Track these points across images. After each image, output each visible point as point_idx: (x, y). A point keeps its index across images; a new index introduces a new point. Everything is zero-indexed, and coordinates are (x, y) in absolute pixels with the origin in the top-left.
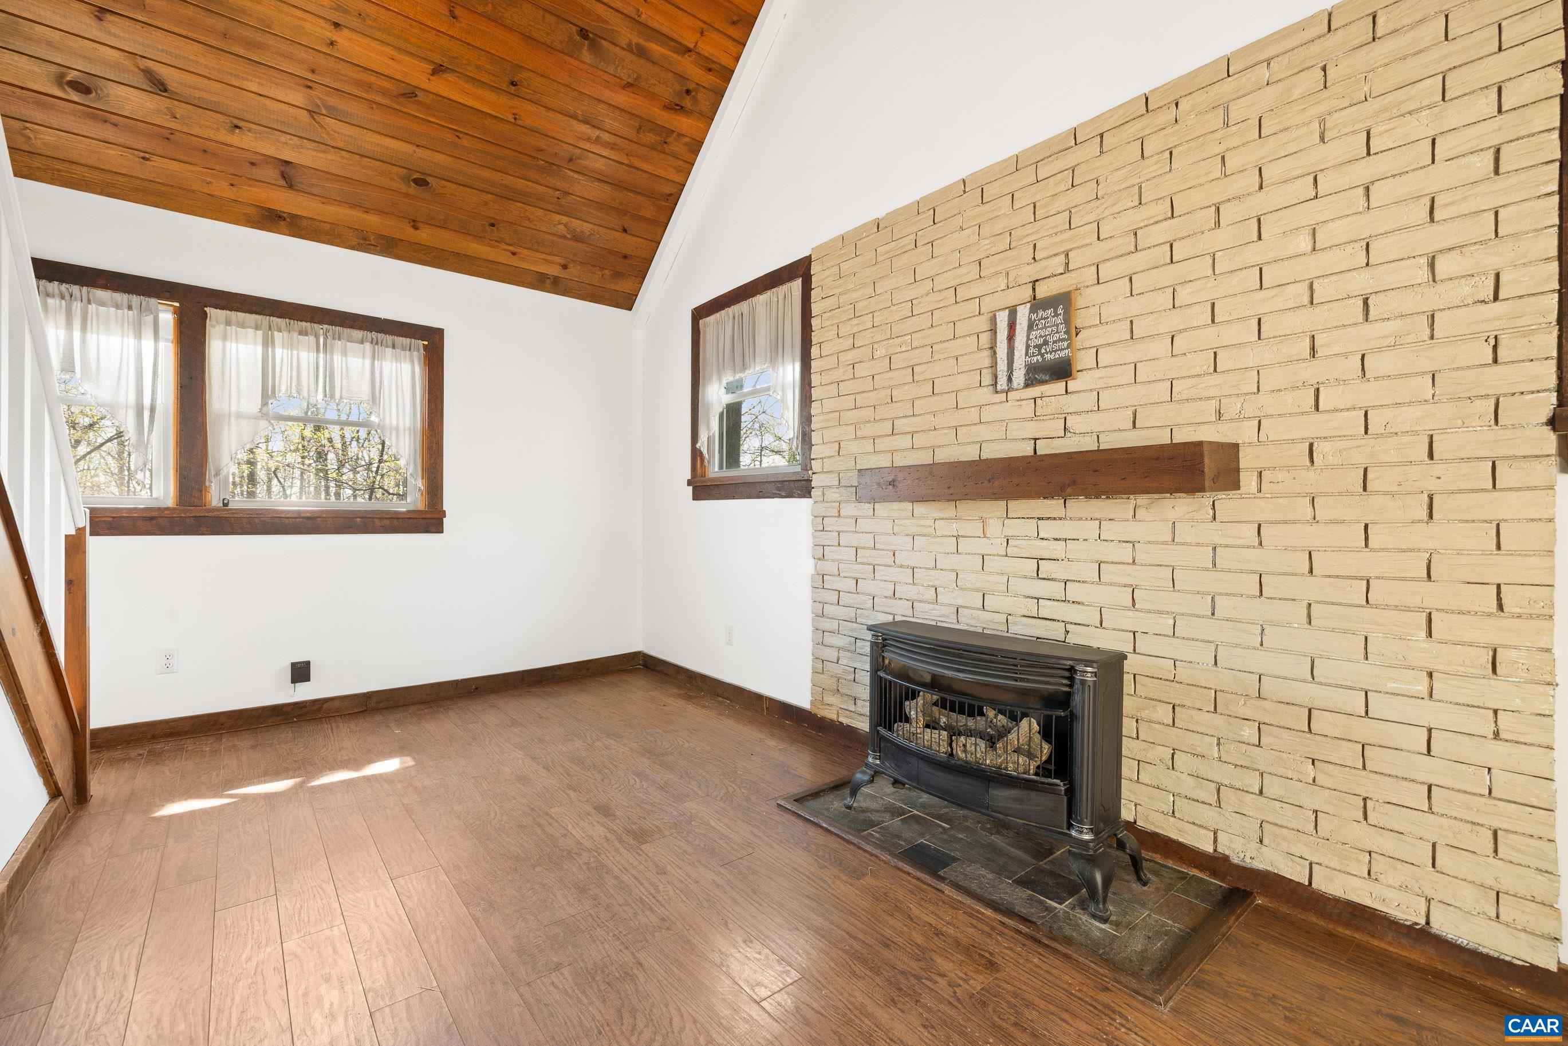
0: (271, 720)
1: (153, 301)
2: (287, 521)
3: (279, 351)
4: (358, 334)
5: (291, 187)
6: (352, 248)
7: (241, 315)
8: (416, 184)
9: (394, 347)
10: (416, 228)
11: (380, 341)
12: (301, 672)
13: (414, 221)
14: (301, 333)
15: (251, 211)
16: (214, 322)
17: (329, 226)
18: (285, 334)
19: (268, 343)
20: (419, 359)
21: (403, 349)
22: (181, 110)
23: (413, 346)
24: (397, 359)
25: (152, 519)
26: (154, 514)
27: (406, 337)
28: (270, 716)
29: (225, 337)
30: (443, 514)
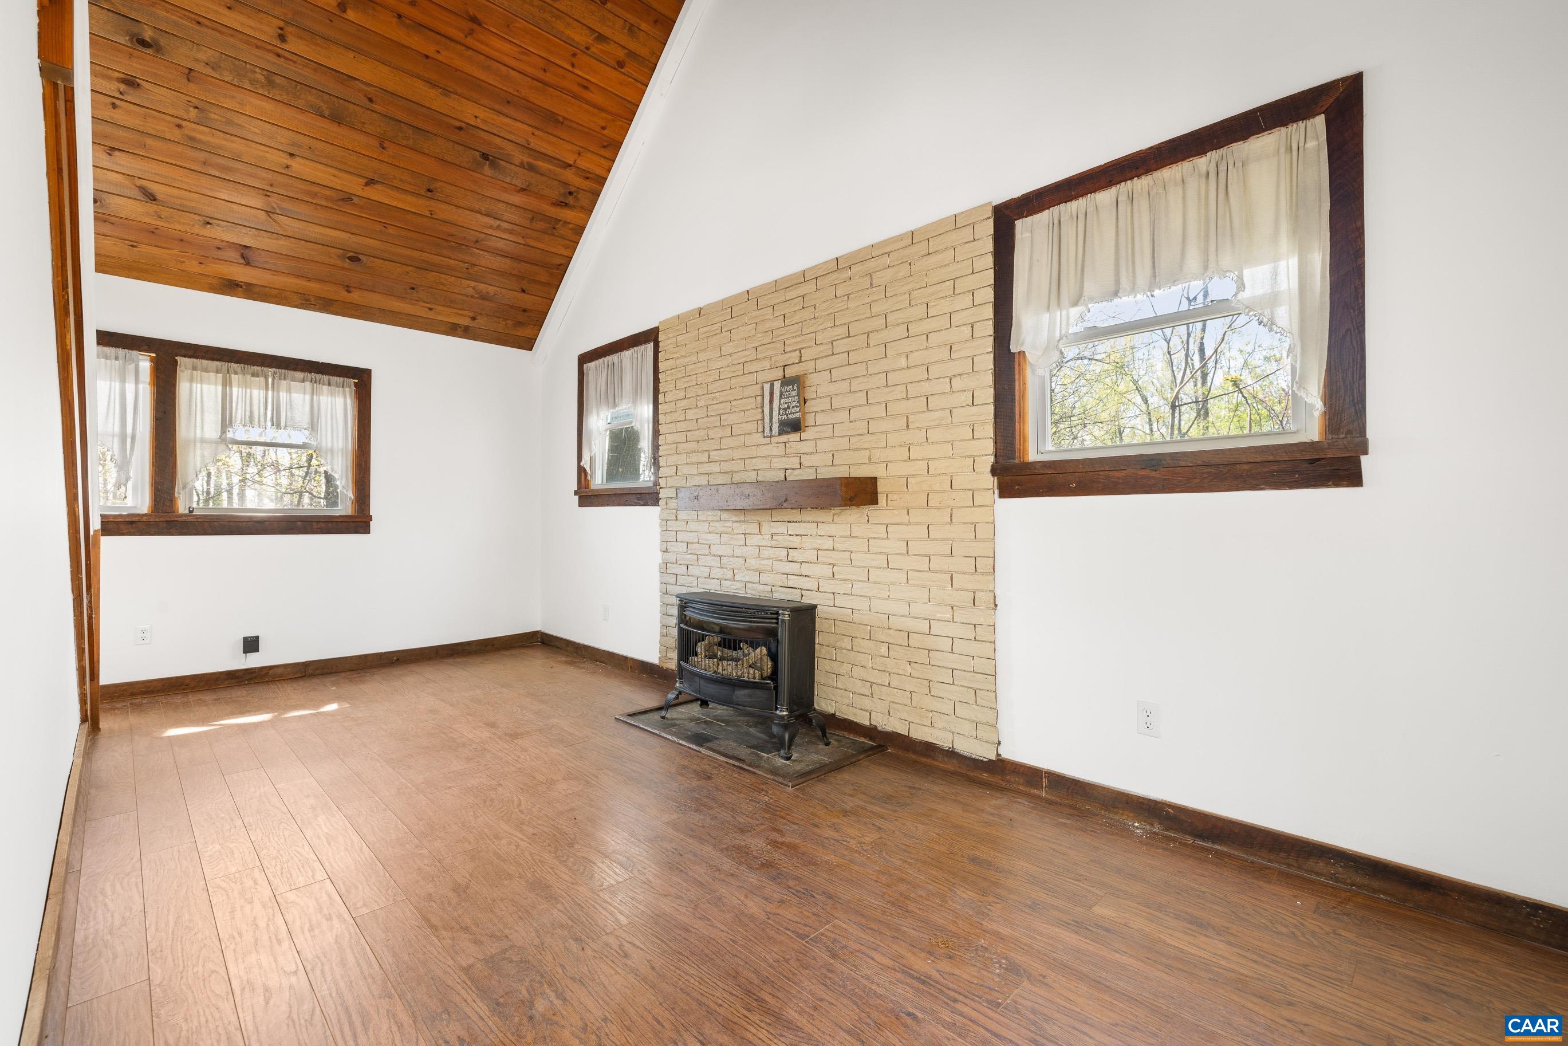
0: (226, 682)
1: (135, 353)
2: (240, 524)
3: (235, 390)
4: (300, 375)
5: (248, 264)
6: (296, 307)
7: (205, 362)
8: (350, 260)
9: (329, 384)
10: (349, 291)
11: (318, 381)
12: (251, 645)
13: (347, 286)
14: (253, 375)
15: (215, 281)
16: (183, 368)
17: (277, 291)
18: (240, 376)
19: (226, 383)
20: (350, 393)
21: (337, 386)
22: (165, 212)
23: (345, 384)
24: (332, 394)
25: (132, 523)
26: (134, 519)
27: (340, 376)
28: (226, 680)
29: (191, 380)
30: (370, 518)
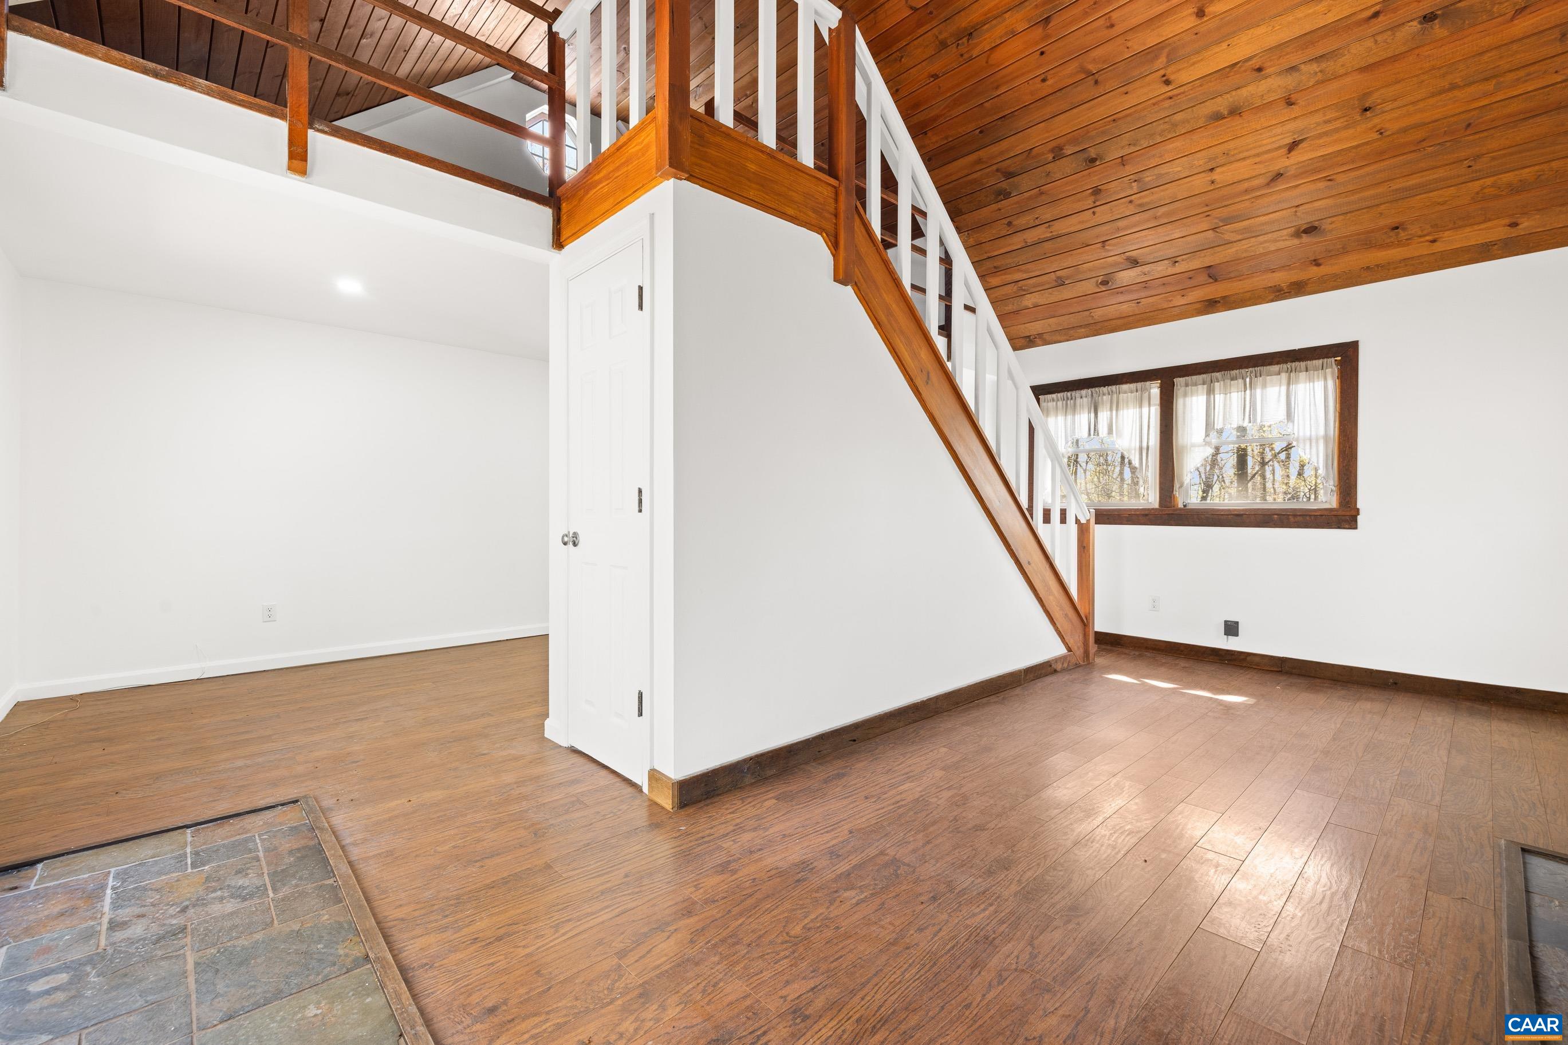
0: (1210, 657)
1: (1148, 383)
2: (1222, 517)
3: (1217, 396)
4: (1275, 368)
5: (1216, 280)
6: (1272, 301)
7: (1194, 377)
8: (1306, 233)
9: (1307, 370)
10: (1318, 265)
11: (1294, 369)
12: (1231, 629)
13: (1315, 260)
14: (1232, 379)
15: (1198, 306)
16: (1179, 387)
17: (1249, 293)
18: (1222, 383)
19: (1210, 392)
20: (1333, 373)
21: (1316, 369)
22: (1146, 268)
23: (1325, 365)
24: (1311, 380)
25: (1146, 515)
26: (1146, 512)
27: (1319, 359)
28: (1211, 655)
29: (1185, 395)
30: (1358, 511)
